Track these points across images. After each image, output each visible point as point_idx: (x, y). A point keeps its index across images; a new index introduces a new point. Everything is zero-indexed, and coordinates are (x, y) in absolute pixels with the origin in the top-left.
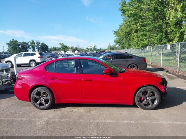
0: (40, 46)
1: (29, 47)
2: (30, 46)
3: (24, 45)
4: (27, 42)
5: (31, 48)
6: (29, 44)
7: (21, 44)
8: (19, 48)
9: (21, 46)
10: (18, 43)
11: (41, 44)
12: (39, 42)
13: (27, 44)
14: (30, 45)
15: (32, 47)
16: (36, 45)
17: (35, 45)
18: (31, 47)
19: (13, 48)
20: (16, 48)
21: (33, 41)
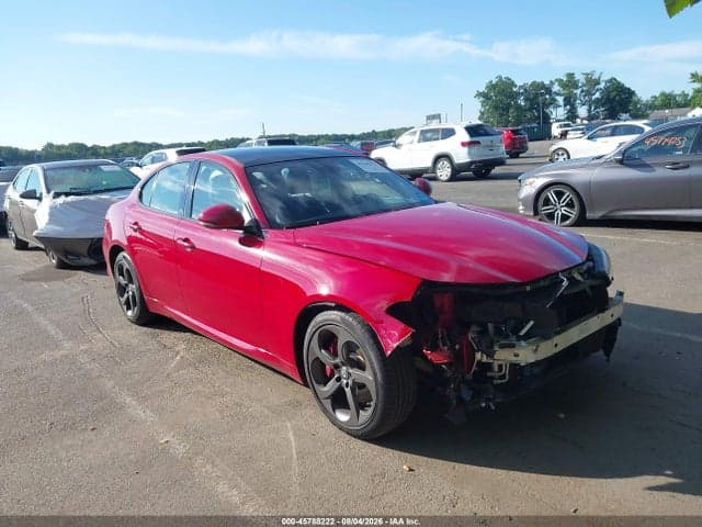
0: (597, 95)
1: (553, 102)
2: (558, 98)
3: (536, 96)
4: (547, 82)
5: (561, 103)
6: (556, 88)
7: (525, 90)
8: (518, 107)
9: (526, 100)
10: (515, 89)
11: (602, 86)
12: (596, 76)
13: (548, 91)
14: (558, 94)
15: (565, 100)
16: (582, 91)
17: (578, 91)
18: (560, 100)
19: (496, 108)
20: (507, 108)
21: (571, 76)
